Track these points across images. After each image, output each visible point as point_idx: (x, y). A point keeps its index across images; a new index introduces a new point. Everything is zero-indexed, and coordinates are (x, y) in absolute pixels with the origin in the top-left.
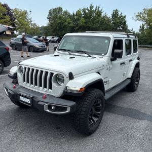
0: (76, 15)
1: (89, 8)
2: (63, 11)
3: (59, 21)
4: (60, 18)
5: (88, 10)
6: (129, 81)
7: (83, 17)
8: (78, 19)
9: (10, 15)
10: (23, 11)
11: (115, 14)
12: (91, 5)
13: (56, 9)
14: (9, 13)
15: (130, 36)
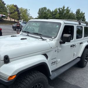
0: (54, 12)
1: (62, 8)
2: (47, 9)
3: (44, 15)
4: (45, 13)
5: (61, 9)
6: (79, 60)
7: (59, 13)
8: (55, 14)
9: (18, 11)
10: (25, 9)
11: (78, 12)
12: (64, 6)
13: (43, 8)
14: (17, 10)
15: (82, 24)
